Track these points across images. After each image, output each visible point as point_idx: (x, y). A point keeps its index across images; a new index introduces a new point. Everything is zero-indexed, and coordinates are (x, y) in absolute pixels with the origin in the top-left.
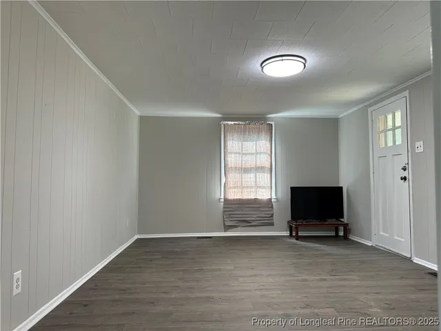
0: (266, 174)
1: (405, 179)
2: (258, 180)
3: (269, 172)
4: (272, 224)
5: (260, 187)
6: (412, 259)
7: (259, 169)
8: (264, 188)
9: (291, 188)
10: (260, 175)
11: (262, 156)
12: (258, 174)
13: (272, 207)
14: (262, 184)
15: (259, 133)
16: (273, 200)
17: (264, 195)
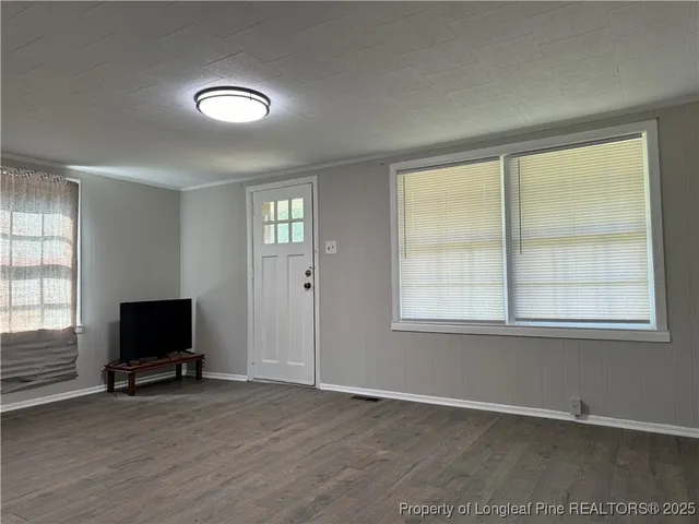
0: (62, 281)
1: (308, 286)
2: (46, 292)
3: (70, 276)
4: (74, 376)
5: (50, 306)
6: (317, 386)
7: (47, 270)
8: (59, 306)
9: (122, 305)
10: (50, 283)
11: (55, 243)
12: (45, 280)
13: (75, 343)
14: (55, 300)
15: (49, 198)
16: (77, 331)
17: (59, 321)
